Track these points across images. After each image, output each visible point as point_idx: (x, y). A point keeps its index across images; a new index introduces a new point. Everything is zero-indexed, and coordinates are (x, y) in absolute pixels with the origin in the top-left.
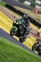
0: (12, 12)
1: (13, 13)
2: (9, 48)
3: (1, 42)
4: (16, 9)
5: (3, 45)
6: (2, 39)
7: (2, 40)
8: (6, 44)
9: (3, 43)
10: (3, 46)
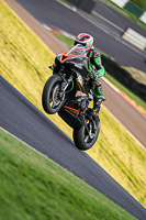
0: (118, 87)
1: (121, 90)
2: (89, 214)
3: (65, 189)
4: (134, 76)
5: (71, 202)
6: (68, 178)
7: (68, 182)
8: (81, 200)
9: (71, 195)
10: (69, 205)
